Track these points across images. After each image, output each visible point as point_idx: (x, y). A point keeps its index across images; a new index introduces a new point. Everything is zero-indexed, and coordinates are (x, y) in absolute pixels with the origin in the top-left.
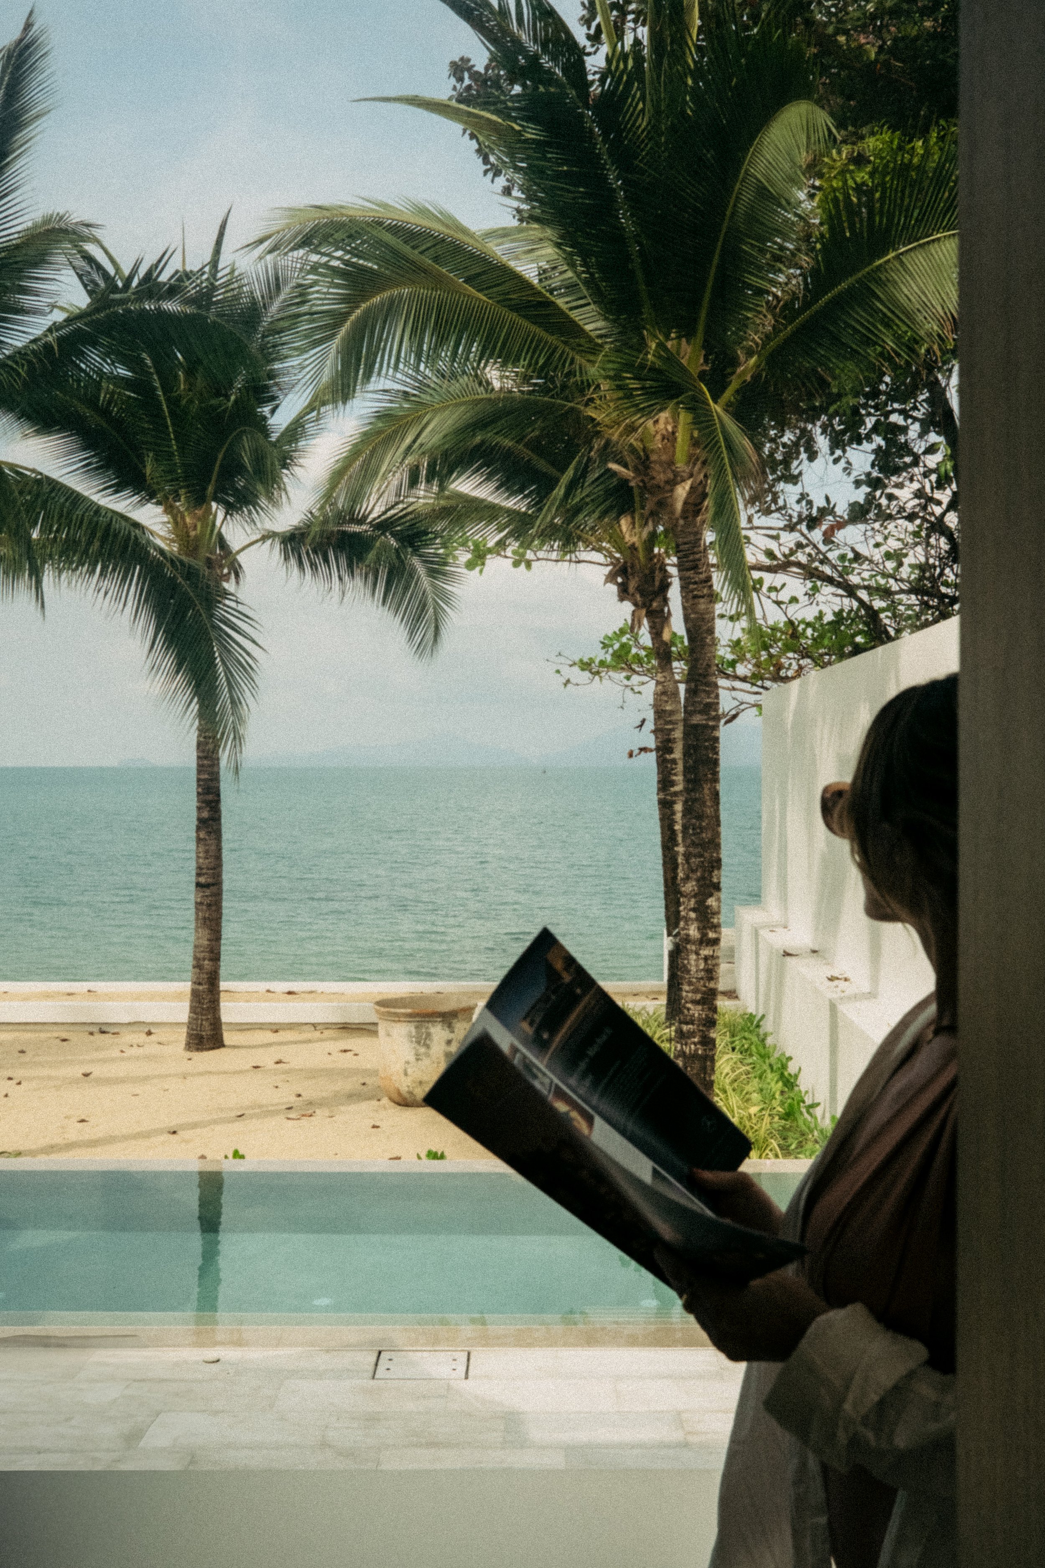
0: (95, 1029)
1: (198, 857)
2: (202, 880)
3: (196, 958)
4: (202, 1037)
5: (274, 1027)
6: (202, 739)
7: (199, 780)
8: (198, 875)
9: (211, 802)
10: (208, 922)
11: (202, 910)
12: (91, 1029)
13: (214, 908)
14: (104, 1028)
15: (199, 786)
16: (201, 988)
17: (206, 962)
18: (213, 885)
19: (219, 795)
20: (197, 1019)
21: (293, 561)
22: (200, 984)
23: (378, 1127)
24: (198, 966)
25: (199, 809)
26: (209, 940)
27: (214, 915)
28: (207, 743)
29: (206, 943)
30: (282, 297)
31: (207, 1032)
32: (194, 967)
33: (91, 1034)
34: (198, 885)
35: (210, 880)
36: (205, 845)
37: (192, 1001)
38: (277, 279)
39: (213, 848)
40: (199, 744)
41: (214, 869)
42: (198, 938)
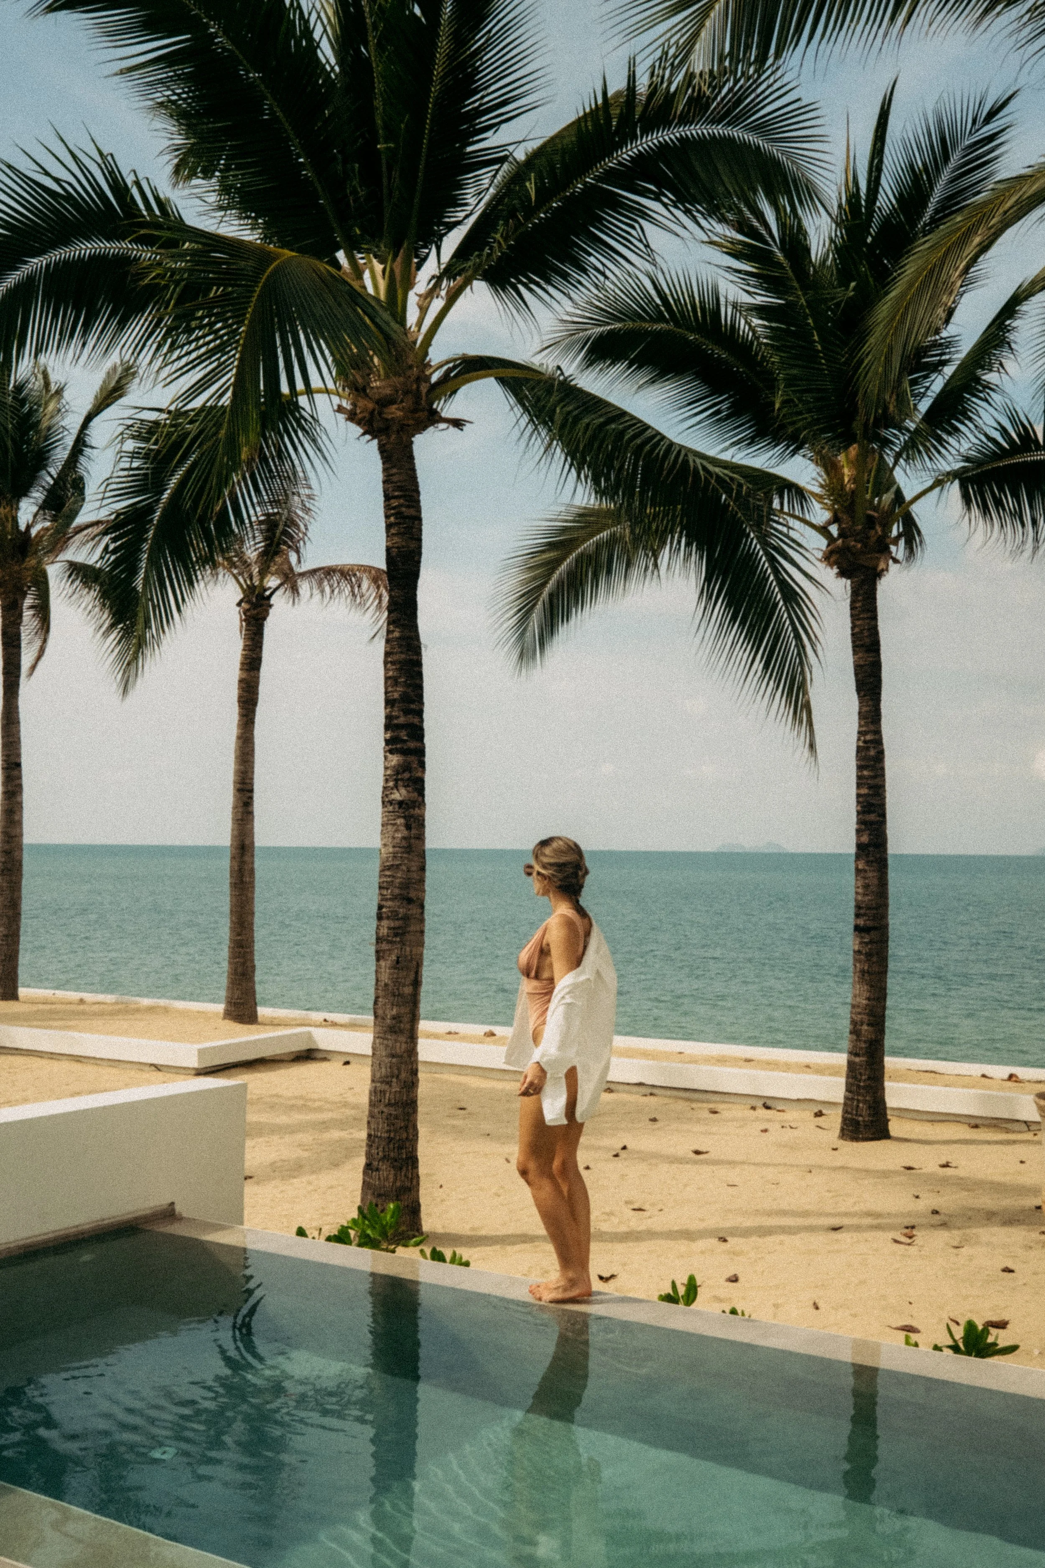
0: (759, 1104)
1: (857, 893)
2: (861, 922)
3: (854, 1022)
4: (858, 1123)
5: (973, 1122)
6: (861, 744)
7: (859, 796)
8: (857, 916)
9: (872, 823)
10: (867, 977)
11: (860, 962)
12: (754, 1102)
13: (875, 959)
14: (769, 1103)
15: (858, 802)
16: (857, 1060)
17: (865, 1027)
18: (875, 928)
19: (883, 815)
20: (853, 1099)
21: (975, 511)
22: (857, 1055)
23: (1011, 1271)
24: (855, 1031)
25: (858, 831)
26: (868, 999)
27: (876, 968)
28: (868, 749)
29: (864, 1002)
30: (952, 163)
31: (864, 1117)
32: (851, 1033)
33: (753, 1108)
34: (857, 928)
35: (870, 923)
36: (865, 878)
37: (848, 1077)
38: (943, 140)
39: (876, 881)
40: (859, 749)
41: (876, 909)
42: (855, 996)
